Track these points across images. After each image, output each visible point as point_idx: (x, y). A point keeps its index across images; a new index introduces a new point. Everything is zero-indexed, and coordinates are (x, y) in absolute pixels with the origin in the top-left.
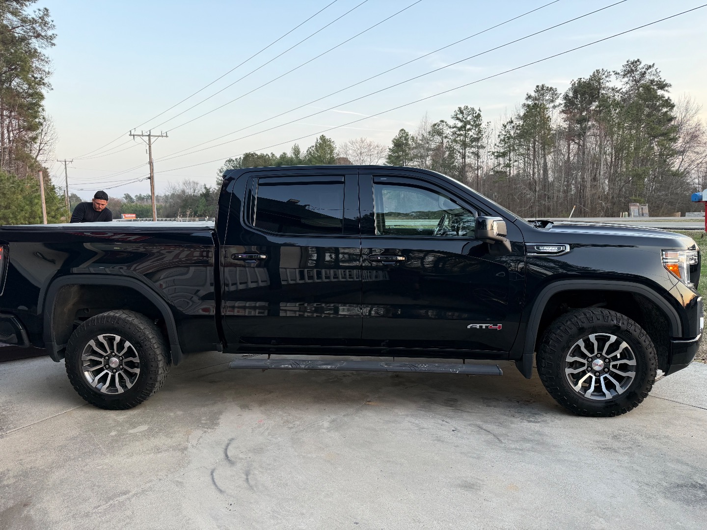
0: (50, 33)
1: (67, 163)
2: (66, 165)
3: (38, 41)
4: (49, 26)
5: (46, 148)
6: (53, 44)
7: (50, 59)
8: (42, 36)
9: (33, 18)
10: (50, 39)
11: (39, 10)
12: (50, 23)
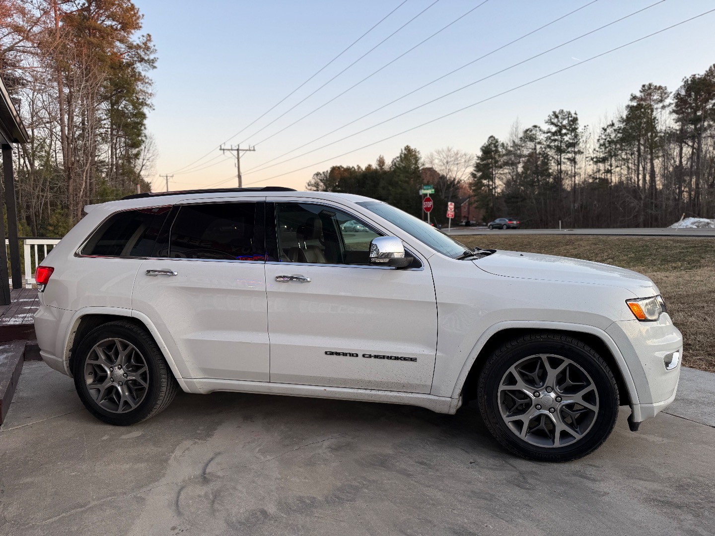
0: (152, 57)
1: (168, 178)
2: (167, 180)
3: (141, 65)
4: (152, 50)
5: (148, 164)
6: (155, 67)
7: (152, 81)
8: (145, 60)
9: (138, 44)
10: (151, 63)
11: (143, 36)
12: (152, 48)
